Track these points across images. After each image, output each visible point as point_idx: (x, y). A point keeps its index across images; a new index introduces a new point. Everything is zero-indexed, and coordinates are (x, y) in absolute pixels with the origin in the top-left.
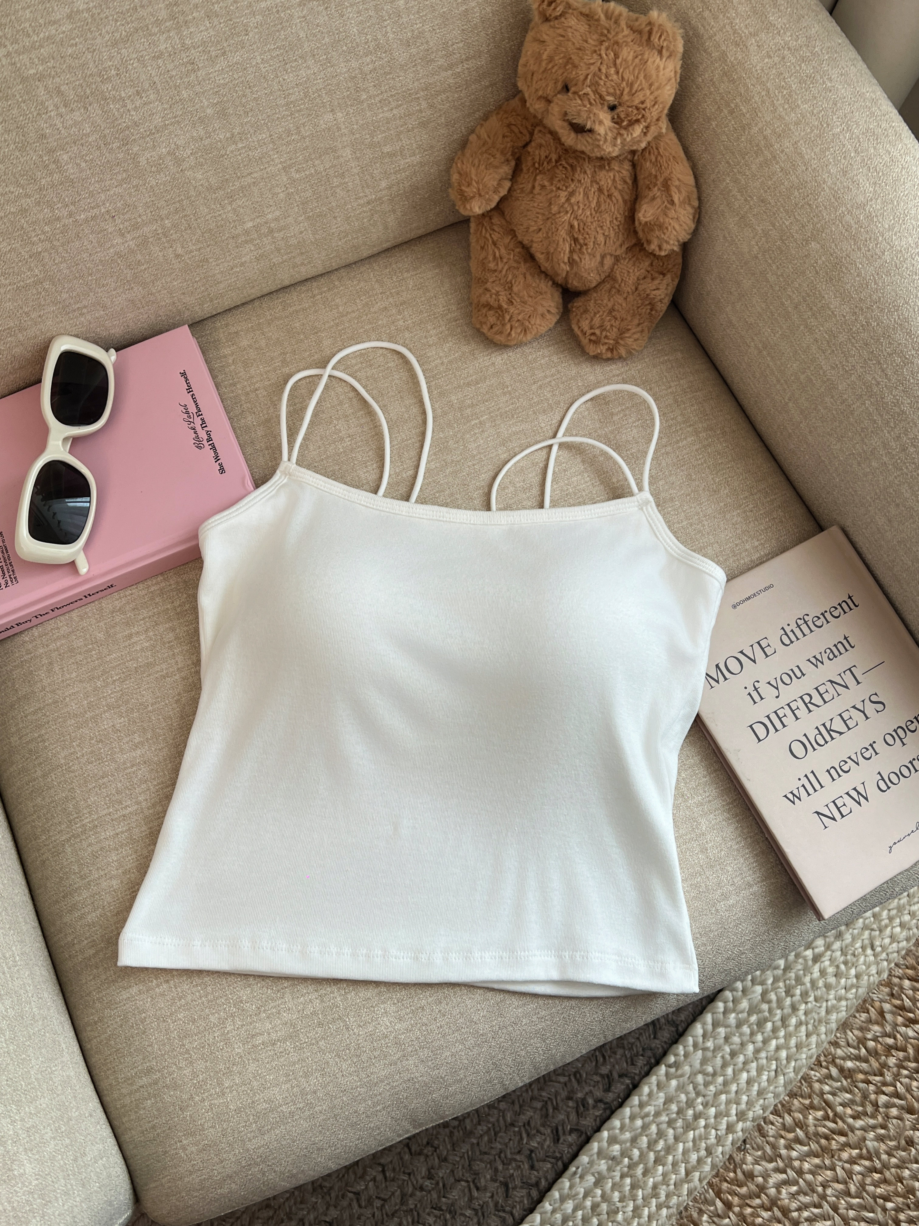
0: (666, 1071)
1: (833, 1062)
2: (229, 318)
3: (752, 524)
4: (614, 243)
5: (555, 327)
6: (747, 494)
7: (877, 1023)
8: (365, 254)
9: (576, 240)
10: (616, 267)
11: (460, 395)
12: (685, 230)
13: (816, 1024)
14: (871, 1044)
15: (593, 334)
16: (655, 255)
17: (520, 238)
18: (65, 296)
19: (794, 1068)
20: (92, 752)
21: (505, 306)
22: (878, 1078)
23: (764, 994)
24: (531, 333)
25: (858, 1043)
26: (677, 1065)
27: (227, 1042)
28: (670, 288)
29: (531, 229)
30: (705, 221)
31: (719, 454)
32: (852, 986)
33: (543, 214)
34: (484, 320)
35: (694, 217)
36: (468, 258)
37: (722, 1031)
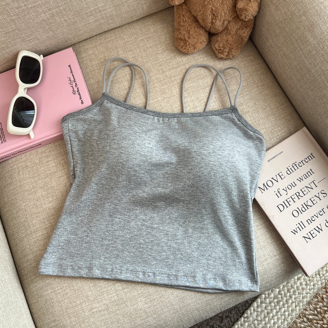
0: (244, 320)
1: (305, 316)
2: (84, 43)
3: (278, 121)
4: (228, 16)
5: (205, 47)
6: (277, 110)
7: (321, 302)
8: (135, 19)
9: (214, 15)
10: (229, 24)
11: (170, 72)
12: (255, 11)
13: (299, 302)
14: (319, 310)
15: (220, 50)
16: (243, 20)
17: (193, 14)
18: (24, 35)
19: (291, 318)
20: (34, 204)
21: (187, 39)
22: (321, 322)
23: (279, 292)
24: (197, 49)
25: (314, 309)
26: (247, 317)
27: (83, 311)
28: (249, 33)
29: (197, 10)
30: (262, 8)
31: (266, 95)
32: (312, 289)
33: (202, 5)
34: (179, 44)
35: (258, 6)
36: (173, 21)
37: (264, 305)
